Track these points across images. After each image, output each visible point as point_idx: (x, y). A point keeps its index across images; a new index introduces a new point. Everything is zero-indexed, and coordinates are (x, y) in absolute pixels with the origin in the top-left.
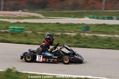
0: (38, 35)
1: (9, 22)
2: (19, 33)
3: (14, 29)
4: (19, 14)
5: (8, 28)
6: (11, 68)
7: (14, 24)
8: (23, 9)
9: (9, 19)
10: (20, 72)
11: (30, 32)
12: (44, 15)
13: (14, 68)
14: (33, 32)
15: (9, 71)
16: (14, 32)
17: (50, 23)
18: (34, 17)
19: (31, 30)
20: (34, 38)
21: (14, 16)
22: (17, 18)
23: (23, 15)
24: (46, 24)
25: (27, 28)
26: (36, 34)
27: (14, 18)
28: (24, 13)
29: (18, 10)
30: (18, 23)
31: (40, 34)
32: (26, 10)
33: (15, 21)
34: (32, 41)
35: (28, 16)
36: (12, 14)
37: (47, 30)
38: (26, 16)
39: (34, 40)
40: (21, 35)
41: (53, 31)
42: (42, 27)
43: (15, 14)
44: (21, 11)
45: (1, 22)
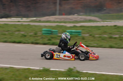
0: (95, 38)
1: (66, 26)
2: (77, 36)
3: (71, 32)
4: (75, 18)
6: (72, 67)
7: (71, 28)
8: (78, 13)
9: (65, 23)
11: (87, 35)
12: (101, 18)
13: (75, 68)
14: (90, 35)
15: (70, 70)
17: (107, 26)
18: (90, 21)
19: (88, 33)
20: (92, 41)
22: (73, 22)
23: (79, 19)
24: (103, 26)
25: (84, 31)
26: (93, 36)
27: (70, 22)
28: (80, 17)
29: (74, 14)
30: (75, 26)
31: (97, 37)
33: (72, 25)
34: (90, 44)
35: (84, 20)
36: (67, 19)
37: (105, 33)
38: (82, 20)
39: (92, 43)
40: (79, 38)
41: (110, 33)
42: (99, 30)
43: (71, 18)
44: (76, 15)
45: (58, 26)
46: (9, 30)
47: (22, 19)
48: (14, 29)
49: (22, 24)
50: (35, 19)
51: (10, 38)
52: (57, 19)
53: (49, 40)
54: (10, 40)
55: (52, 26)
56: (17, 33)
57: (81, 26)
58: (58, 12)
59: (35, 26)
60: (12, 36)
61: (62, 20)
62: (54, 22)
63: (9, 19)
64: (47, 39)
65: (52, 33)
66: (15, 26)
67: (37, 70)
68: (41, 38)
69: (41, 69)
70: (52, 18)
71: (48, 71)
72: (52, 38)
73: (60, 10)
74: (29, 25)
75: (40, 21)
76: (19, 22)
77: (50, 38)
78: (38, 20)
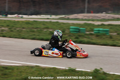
1: (94, 24)
2: (104, 35)
3: (99, 30)
4: (103, 16)
5: (92, 30)
6: (98, 68)
7: (98, 26)
8: (106, 11)
9: (93, 21)
10: (108, 73)
11: (115, 34)
13: (101, 69)
14: (118, 34)
15: (96, 71)
16: (99, 34)
18: (118, 19)
19: (116, 32)
21: (98, 19)
22: (101, 20)
23: (107, 17)
25: (111, 30)
27: (98, 20)
28: (108, 15)
29: (102, 12)
30: (103, 25)
32: (110, 12)
33: (100, 23)
34: (117, 43)
35: (112, 18)
36: (95, 17)
38: (110, 18)
40: (107, 37)
43: (99, 17)
44: (104, 13)
45: (86, 24)
46: (38, 27)
47: (51, 17)
48: (42, 26)
49: (51, 21)
50: (63, 16)
51: (38, 35)
52: (85, 17)
53: (77, 38)
54: (38, 37)
55: (80, 24)
56: (45, 30)
57: (109, 25)
58: (86, 10)
59: (63, 23)
60: (40, 33)
61: (90, 18)
62: (82, 20)
63: (39, 17)
64: (74, 37)
65: (79, 31)
66: (43, 23)
67: (63, 69)
68: (69, 36)
69: (67, 68)
70: (80, 16)
71: (74, 71)
72: (80, 36)
73: (88, 8)
74: (57, 22)
75: (68, 19)
76: (48, 19)
77: (78, 36)
78: (66, 18)
